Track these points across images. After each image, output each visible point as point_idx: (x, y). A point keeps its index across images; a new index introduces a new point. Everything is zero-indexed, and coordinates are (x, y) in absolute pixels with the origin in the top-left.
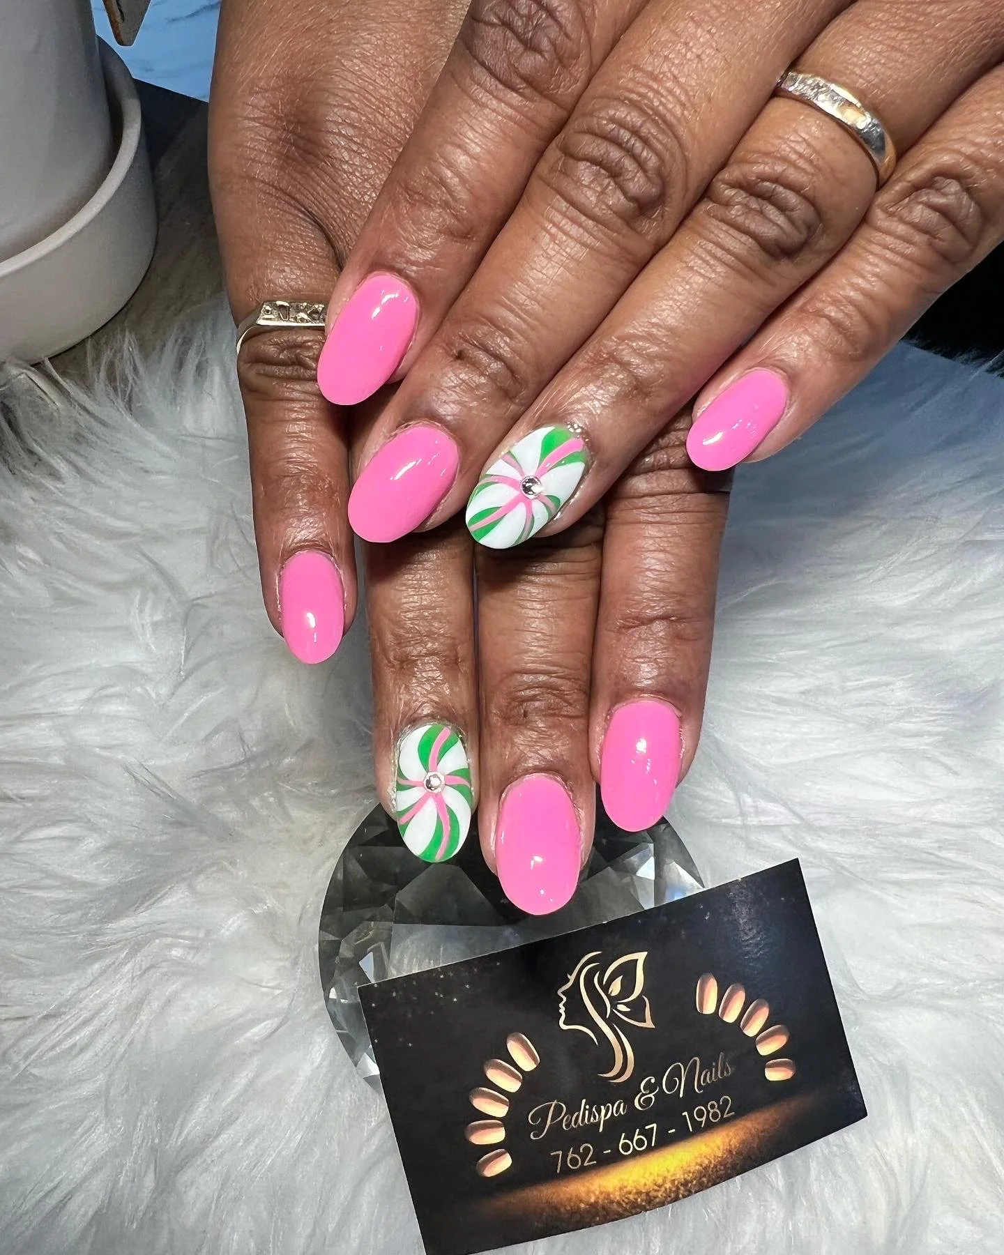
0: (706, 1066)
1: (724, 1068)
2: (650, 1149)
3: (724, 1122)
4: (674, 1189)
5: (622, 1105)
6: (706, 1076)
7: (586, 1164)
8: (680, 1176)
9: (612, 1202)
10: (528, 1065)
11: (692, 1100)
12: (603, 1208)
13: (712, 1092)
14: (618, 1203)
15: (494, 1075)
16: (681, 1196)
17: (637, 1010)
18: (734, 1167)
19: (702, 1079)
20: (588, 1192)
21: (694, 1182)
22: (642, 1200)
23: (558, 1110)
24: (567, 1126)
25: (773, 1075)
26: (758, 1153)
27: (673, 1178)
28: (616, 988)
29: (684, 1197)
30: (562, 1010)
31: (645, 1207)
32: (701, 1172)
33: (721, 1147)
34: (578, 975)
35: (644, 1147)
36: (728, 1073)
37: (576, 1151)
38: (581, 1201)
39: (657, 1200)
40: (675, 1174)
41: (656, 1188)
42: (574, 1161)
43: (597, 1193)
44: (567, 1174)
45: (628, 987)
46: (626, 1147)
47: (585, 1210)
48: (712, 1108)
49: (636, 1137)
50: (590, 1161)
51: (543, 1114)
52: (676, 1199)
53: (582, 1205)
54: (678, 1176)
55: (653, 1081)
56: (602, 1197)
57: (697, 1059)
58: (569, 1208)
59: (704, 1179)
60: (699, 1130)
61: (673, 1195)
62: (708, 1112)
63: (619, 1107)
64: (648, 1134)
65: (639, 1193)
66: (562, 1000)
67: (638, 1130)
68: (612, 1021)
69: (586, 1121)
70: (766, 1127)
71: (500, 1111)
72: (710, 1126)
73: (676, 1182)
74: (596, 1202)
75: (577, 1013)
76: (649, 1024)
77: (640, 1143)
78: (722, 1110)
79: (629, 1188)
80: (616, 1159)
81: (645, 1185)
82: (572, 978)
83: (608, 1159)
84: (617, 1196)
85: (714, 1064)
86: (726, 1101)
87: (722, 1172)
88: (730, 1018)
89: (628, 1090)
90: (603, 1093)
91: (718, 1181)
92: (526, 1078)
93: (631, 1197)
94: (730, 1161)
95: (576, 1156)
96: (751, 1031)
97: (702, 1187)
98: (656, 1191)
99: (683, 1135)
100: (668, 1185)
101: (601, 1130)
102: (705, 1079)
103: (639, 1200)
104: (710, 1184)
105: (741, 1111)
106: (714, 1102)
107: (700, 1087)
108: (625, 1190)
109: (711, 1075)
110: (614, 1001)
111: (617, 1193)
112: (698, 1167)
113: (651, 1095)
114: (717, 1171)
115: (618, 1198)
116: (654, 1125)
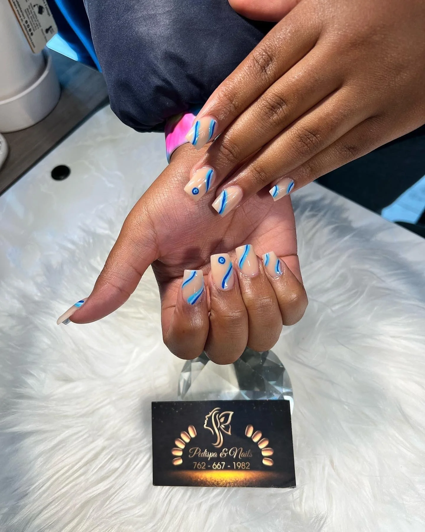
0: (244, 451)
1: (250, 454)
2: (221, 469)
3: (245, 470)
4: (226, 483)
5: (216, 454)
6: (243, 454)
7: (202, 468)
8: (228, 480)
9: (207, 481)
10: (193, 435)
11: (237, 460)
12: (205, 482)
13: (244, 460)
14: (209, 482)
15: (183, 436)
16: (227, 486)
17: (227, 428)
18: (246, 484)
19: (242, 455)
20: (201, 477)
21: (232, 484)
22: (216, 483)
23: (198, 451)
24: (200, 455)
25: (265, 462)
26: (254, 483)
27: (226, 480)
28: (222, 420)
29: (228, 487)
30: (206, 422)
31: (216, 485)
32: (235, 482)
33: (243, 477)
34: (212, 413)
35: (220, 468)
36: (250, 455)
37: (201, 464)
38: (199, 478)
39: (220, 485)
40: (227, 479)
41: (221, 481)
42: (199, 467)
43: (204, 477)
44: (197, 469)
45: (226, 421)
46: (215, 467)
47: (200, 482)
48: (243, 464)
49: (218, 464)
50: (204, 467)
51: (194, 450)
52: (226, 486)
53: (199, 480)
54: (227, 480)
55: (227, 450)
56: (205, 479)
57: (242, 448)
58: (195, 479)
59: (236, 484)
60: (237, 469)
61: (225, 485)
62: (242, 465)
63: (215, 454)
64: (222, 465)
65: (215, 481)
66: (206, 419)
67: (219, 462)
68: (219, 429)
69: (205, 455)
70: (259, 477)
71: (182, 446)
72: (241, 469)
73: (227, 482)
74: (203, 480)
75: (210, 424)
76: (229, 433)
77: (219, 467)
78: (246, 466)
79: (213, 479)
80: (211, 469)
81: (218, 479)
82: (211, 413)
83: (209, 468)
84: (209, 480)
85: (247, 452)
86: (248, 464)
87: (241, 484)
88: (256, 440)
89: (219, 451)
90: (212, 449)
91: (240, 486)
92: (191, 439)
93: (213, 481)
94: (245, 482)
95: (200, 465)
96: (261, 446)
97: (234, 486)
98: (220, 482)
99: (232, 469)
100: (224, 482)
101: (209, 459)
102: (243, 455)
103: (215, 483)
104: (237, 486)
105: (252, 468)
106: (244, 463)
107: (241, 457)
108: (212, 479)
109: (245, 454)
110: (221, 424)
111: (209, 479)
112: (234, 480)
113: (225, 454)
114: (240, 483)
115: (209, 481)
116: (224, 463)
